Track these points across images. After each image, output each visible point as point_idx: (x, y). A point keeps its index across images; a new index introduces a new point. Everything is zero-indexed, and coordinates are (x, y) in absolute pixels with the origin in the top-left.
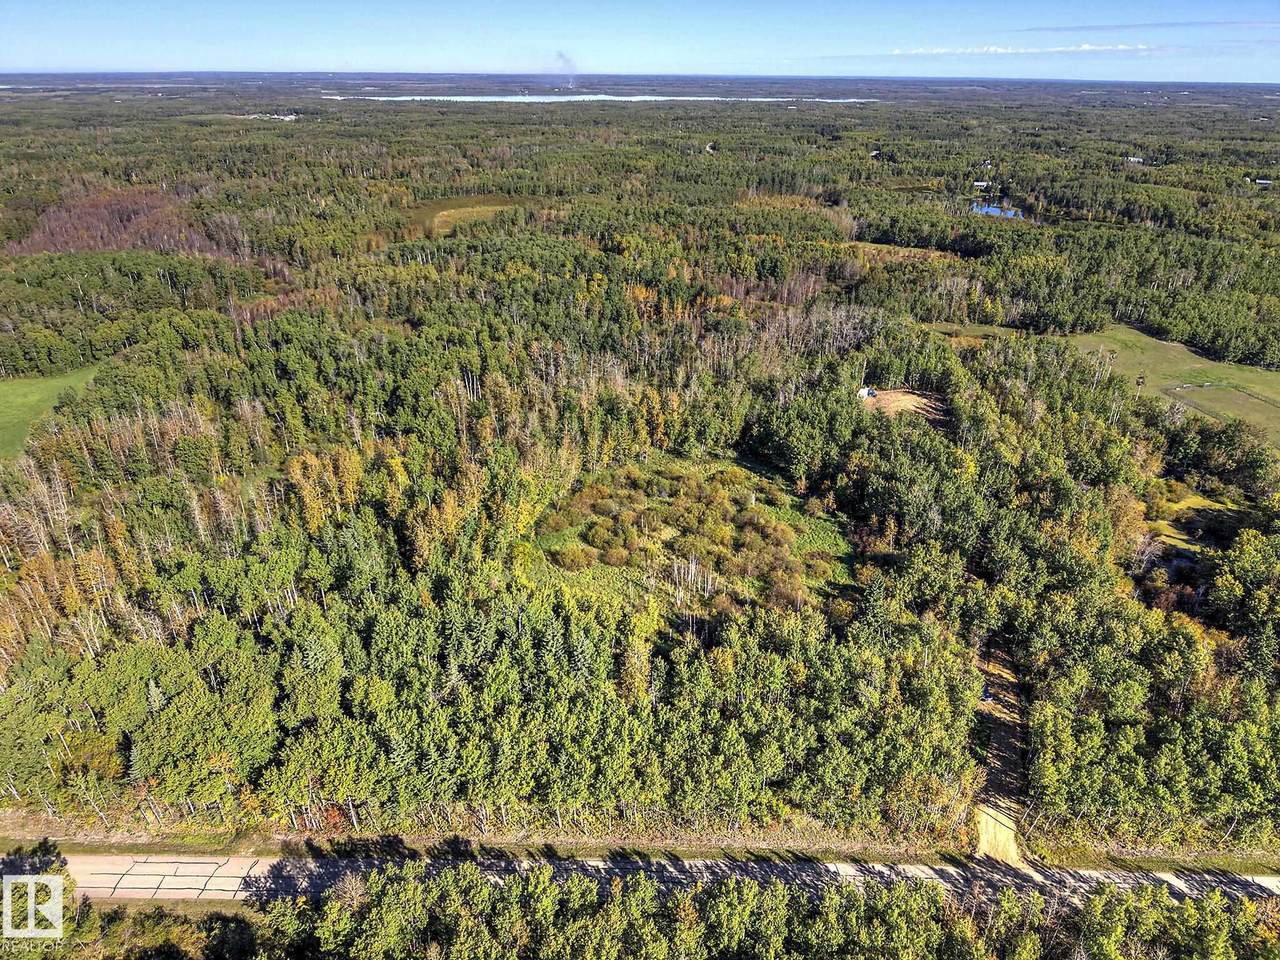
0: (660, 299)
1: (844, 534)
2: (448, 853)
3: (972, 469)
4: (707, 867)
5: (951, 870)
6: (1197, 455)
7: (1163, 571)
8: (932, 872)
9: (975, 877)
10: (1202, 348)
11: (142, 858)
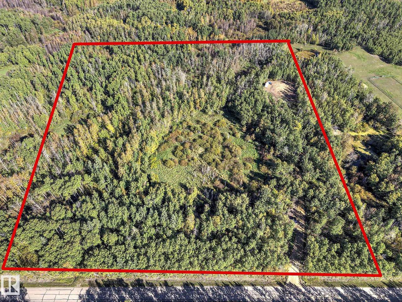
0: (198, 35)
1: (257, 149)
2: (137, 284)
3: (300, 127)
4: (211, 289)
5: (279, 288)
6: (374, 114)
7: (355, 167)
8: (274, 289)
9: (286, 291)
10: (384, 58)
11: (49, 288)
